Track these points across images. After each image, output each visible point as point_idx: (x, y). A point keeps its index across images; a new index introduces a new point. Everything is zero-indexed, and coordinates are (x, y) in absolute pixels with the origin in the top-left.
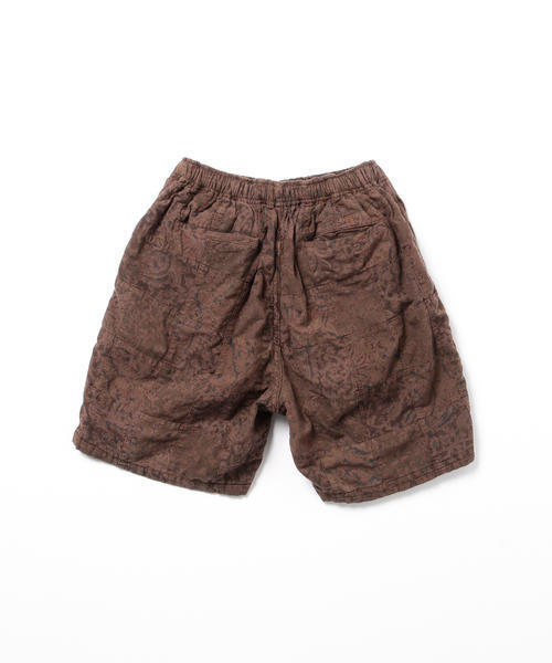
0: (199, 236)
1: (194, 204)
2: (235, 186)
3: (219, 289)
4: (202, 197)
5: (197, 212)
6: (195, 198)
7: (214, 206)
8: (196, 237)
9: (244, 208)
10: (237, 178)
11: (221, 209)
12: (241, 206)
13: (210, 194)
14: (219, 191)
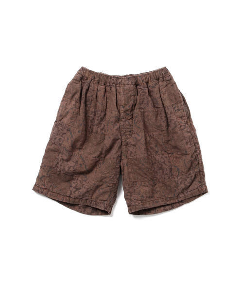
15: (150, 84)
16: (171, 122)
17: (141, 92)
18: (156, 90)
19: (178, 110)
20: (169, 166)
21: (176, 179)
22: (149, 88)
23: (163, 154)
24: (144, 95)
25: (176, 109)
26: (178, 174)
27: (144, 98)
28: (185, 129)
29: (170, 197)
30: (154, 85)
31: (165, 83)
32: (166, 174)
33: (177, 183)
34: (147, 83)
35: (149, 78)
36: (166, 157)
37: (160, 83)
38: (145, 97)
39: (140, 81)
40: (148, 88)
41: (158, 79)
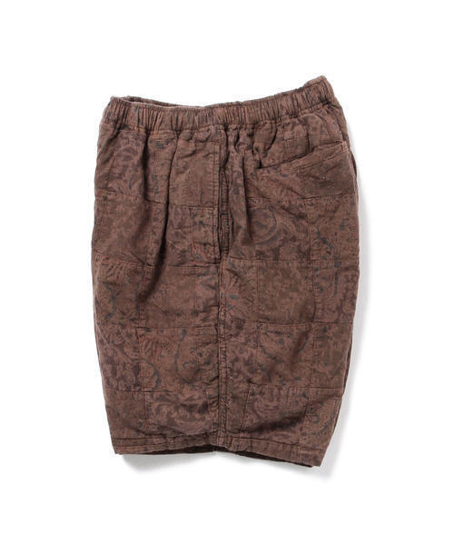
0: (286, 173)
1: (259, 144)
2: (287, 103)
3: (337, 214)
4: (262, 134)
5: (266, 151)
6: (256, 138)
7: (279, 136)
8: (285, 176)
9: (310, 120)
10: (284, 94)
11: (288, 135)
12: (306, 119)
13: (267, 126)
14: (276, 118)
15: (154, 136)
16: (173, 247)
17: (123, 148)
18: (165, 154)
19: (201, 222)
20: (133, 360)
21: (148, 397)
22: (149, 144)
23: (123, 326)
24: (128, 158)
25: (197, 219)
26: (154, 385)
27: (125, 167)
28: (205, 278)
29: (125, 436)
30: (163, 142)
31: (192, 146)
32: (123, 378)
33: (147, 408)
34: (148, 131)
35: (159, 121)
36: (129, 336)
37: (181, 143)
38: (130, 163)
39: (132, 120)
40: (146, 143)
41: (178, 131)
